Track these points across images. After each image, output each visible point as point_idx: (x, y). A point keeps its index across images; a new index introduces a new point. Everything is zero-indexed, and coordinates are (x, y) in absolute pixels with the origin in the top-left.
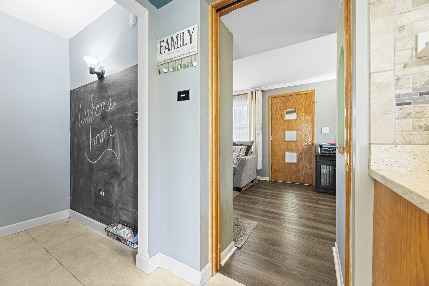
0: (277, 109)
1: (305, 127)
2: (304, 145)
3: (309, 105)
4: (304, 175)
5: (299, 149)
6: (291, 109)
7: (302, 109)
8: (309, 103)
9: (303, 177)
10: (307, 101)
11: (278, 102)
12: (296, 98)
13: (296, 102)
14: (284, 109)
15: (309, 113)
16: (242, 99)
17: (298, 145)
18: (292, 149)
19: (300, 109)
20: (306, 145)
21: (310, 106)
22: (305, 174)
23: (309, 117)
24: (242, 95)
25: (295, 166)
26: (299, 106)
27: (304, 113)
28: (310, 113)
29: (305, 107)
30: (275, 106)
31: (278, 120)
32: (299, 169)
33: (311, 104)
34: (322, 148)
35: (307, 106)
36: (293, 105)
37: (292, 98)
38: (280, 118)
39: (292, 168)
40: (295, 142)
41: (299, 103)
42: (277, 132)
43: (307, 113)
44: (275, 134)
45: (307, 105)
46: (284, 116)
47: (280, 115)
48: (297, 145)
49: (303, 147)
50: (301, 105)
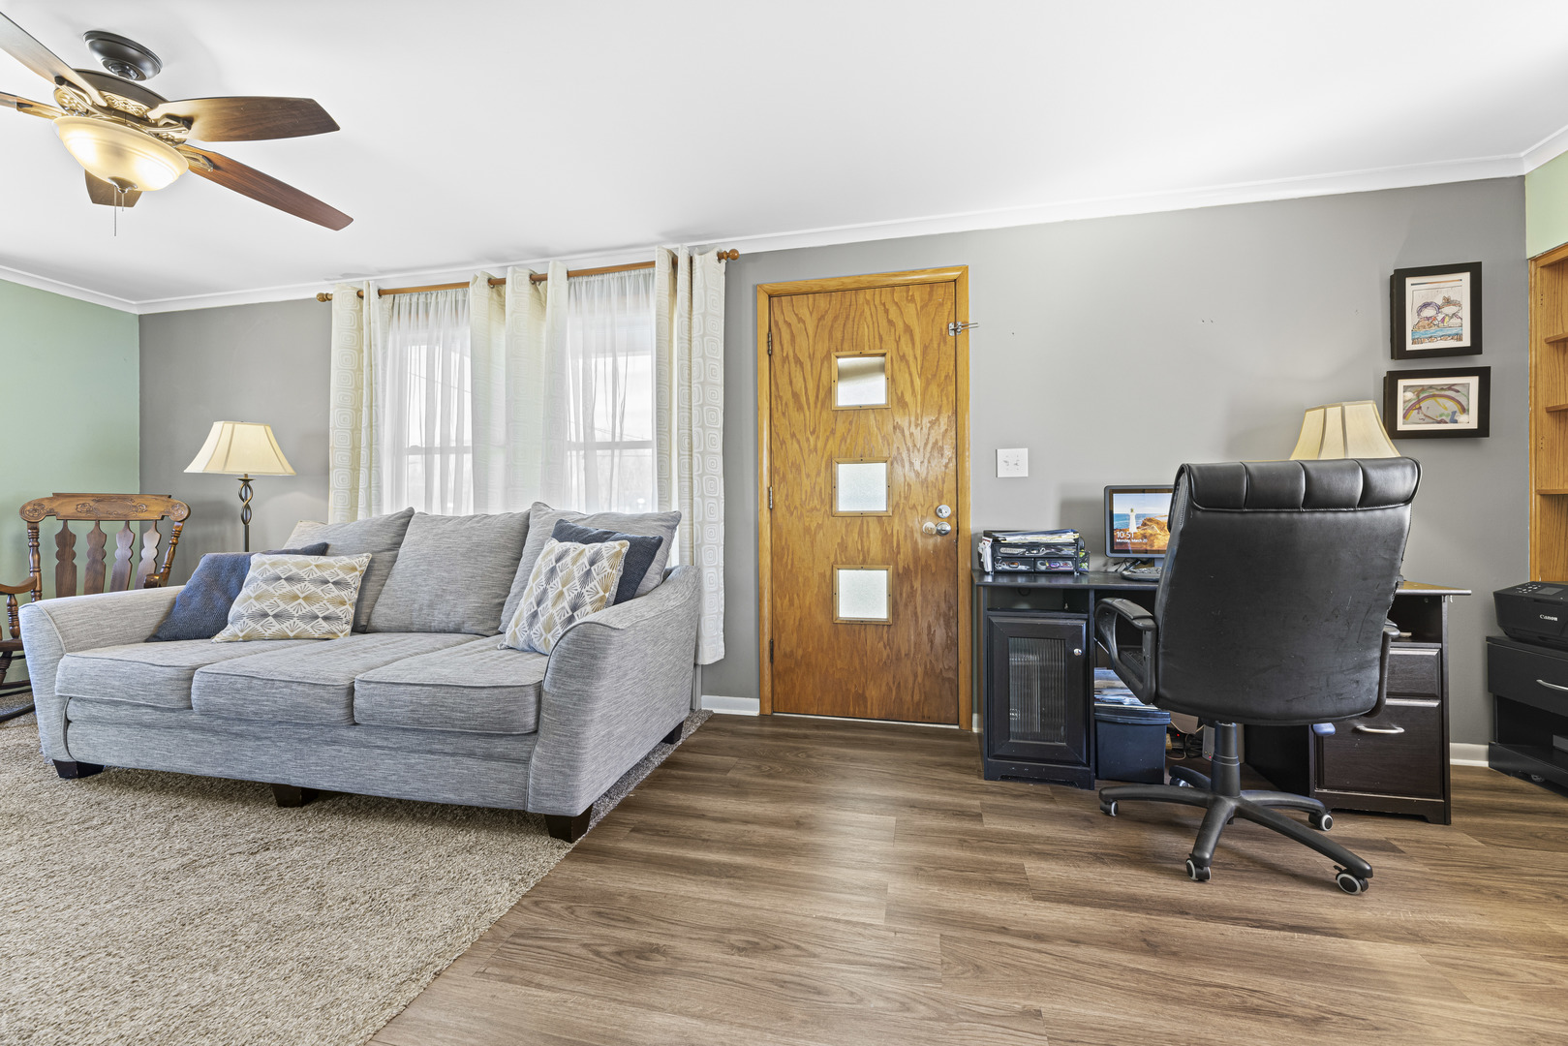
0: (795, 355)
1: (926, 444)
2: (922, 533)
3: (943, 339)
4: (920, 679)
5: (899, 553)
6: (861, 355)
7: (911, 359)
8: (941, 329)
9: (916, 688)
10: (933, 321)
11: (801, 320)
12: (884, 305)
13: (885, 321)
14: (828, 357)
15: (943, 378)
16: (623, 293)
17: (895, 532)
18: (868, 552)
19: (903, 358)
20: (927, 534)
21: (945, 342)
22: (926, 673)
23: (944, 398)
24: (623, 274)
25: (881, 638)
26: (898, 342)
27: (920, 377)
28: (946, 377)
29: (925, 349)
30: (786, 337)
31: (800, 408)
32: (899, 651)
33: (952, 333)
34: (1003, 550)
35: (935, 346)
36: (871, 337)
37: (868, 302)
38: (812, 400)
39: (868, 648)
40: (879, 517)
41: (900, 325)
42: (799, 470)
43: (934, 376)
44: (790, 477)
45: (931, 340)
46: (830, 392)
47: (811, 385)
48: (889, 532)
49: (916, 543)
50: (904, 340)
